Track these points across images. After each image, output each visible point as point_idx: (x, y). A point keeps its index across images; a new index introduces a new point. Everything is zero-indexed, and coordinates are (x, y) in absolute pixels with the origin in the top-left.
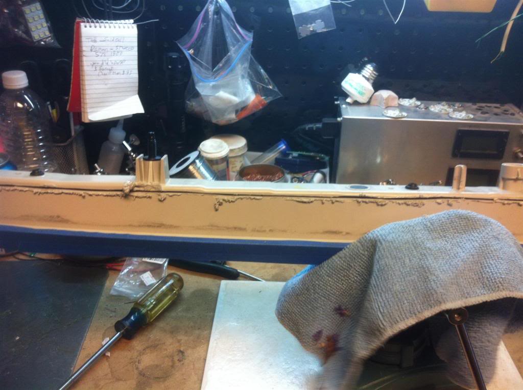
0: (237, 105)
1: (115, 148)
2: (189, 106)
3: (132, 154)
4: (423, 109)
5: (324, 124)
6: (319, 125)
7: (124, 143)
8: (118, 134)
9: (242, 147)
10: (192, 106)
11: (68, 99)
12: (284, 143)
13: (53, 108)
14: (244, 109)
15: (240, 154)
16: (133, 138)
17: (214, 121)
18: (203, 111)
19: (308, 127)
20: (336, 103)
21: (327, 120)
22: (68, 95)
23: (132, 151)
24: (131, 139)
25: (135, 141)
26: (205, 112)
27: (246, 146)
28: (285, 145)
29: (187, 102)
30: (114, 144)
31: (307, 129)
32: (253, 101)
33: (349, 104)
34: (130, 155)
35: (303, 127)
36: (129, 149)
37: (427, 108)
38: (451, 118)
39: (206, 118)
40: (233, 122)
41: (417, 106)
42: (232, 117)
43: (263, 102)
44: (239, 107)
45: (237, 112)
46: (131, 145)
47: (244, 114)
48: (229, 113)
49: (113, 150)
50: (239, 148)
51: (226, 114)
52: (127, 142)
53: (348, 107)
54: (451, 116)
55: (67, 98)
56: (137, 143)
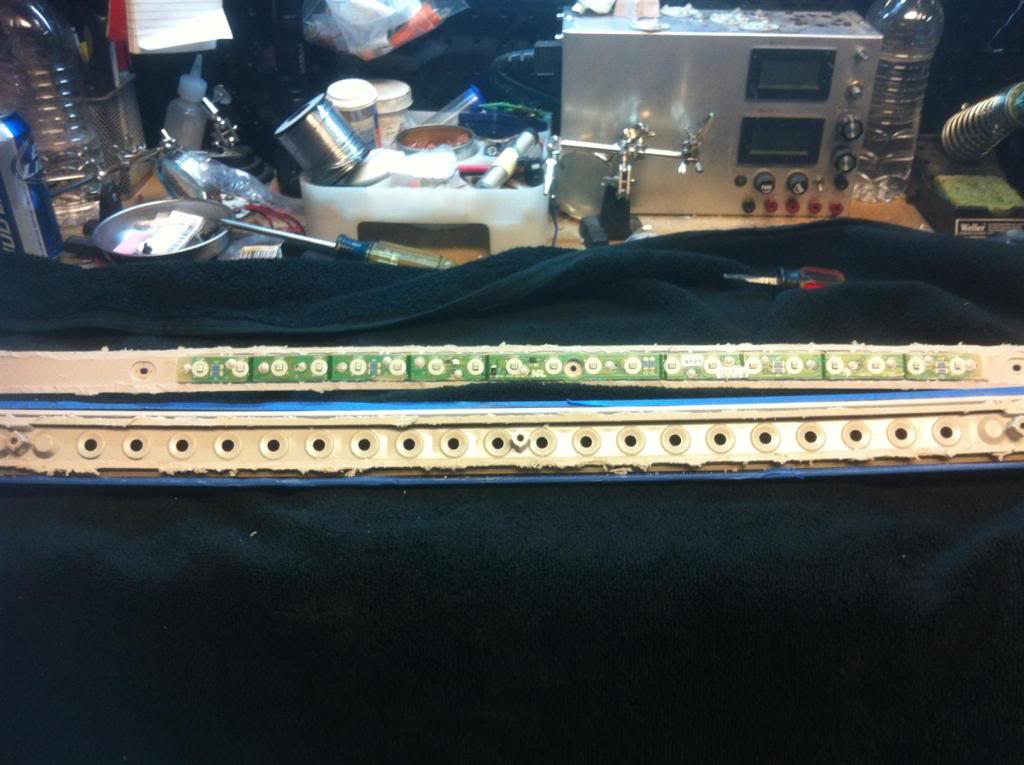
0: (389, 19)
1: (189, 111)
2: (310, 29)
3: (219, 119)
4: (700, 21)
5: (538, 50)
6: (530, 53)
7: (206, 100)
8: (193, 85)
9: (402, 97)
10: (315, 28)
11: (106, 20)
12: (474, 91)
13: (82, 39)
14: (401, 28)
15: (399, 109)
16: (220, 92)
17: (352, 50)
18: (334, 35)
19: (511, 56)
20: (559, 16)
21: (541, 44)
22: (105, 14)
23: (219, 114)
24: (216, 92)
25: (223, 97)
26: (337, 36)
27: (410, 95)
28: (477, 94)
29: (308, 23)
30: (187, 102)
31: (510, 59)
32: (418, 15)
33: (577, 14)
34: (216, 121)
35: (503, 57)
36: (214, 110)
37: (706, 18)
38: (742, 30)
39: (339, 48)
40: (385, 51)
41: (692, 16)
42: (382, 42)
43: (435, 17)
44: (395, 25)
45: (390, 34)
46: (217, 105)
47: (402, 38)
48: (378, 35)
49: (187, 113)
50: (396, 99)
51: (372, 36)
52: (211, 99)
53: (577, 20)
54: (742, 26)
55: (103, 19)
56: (227, 101)
